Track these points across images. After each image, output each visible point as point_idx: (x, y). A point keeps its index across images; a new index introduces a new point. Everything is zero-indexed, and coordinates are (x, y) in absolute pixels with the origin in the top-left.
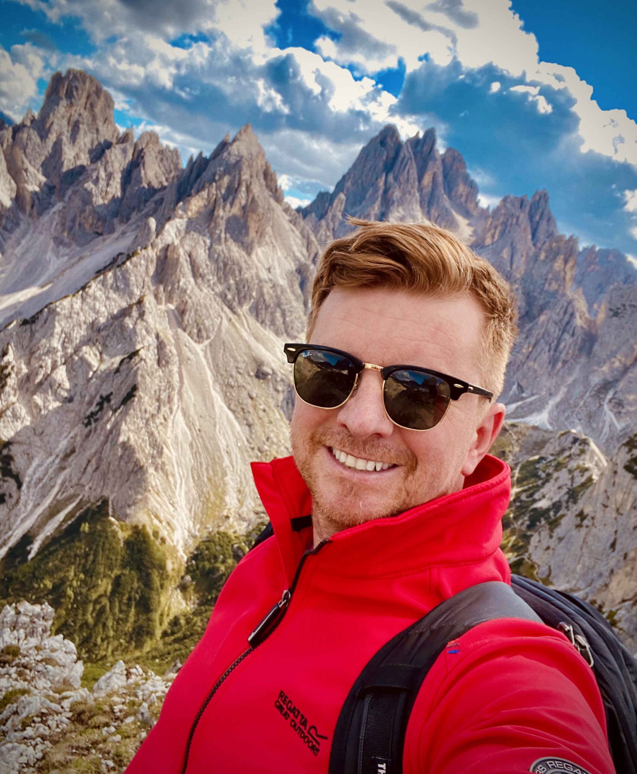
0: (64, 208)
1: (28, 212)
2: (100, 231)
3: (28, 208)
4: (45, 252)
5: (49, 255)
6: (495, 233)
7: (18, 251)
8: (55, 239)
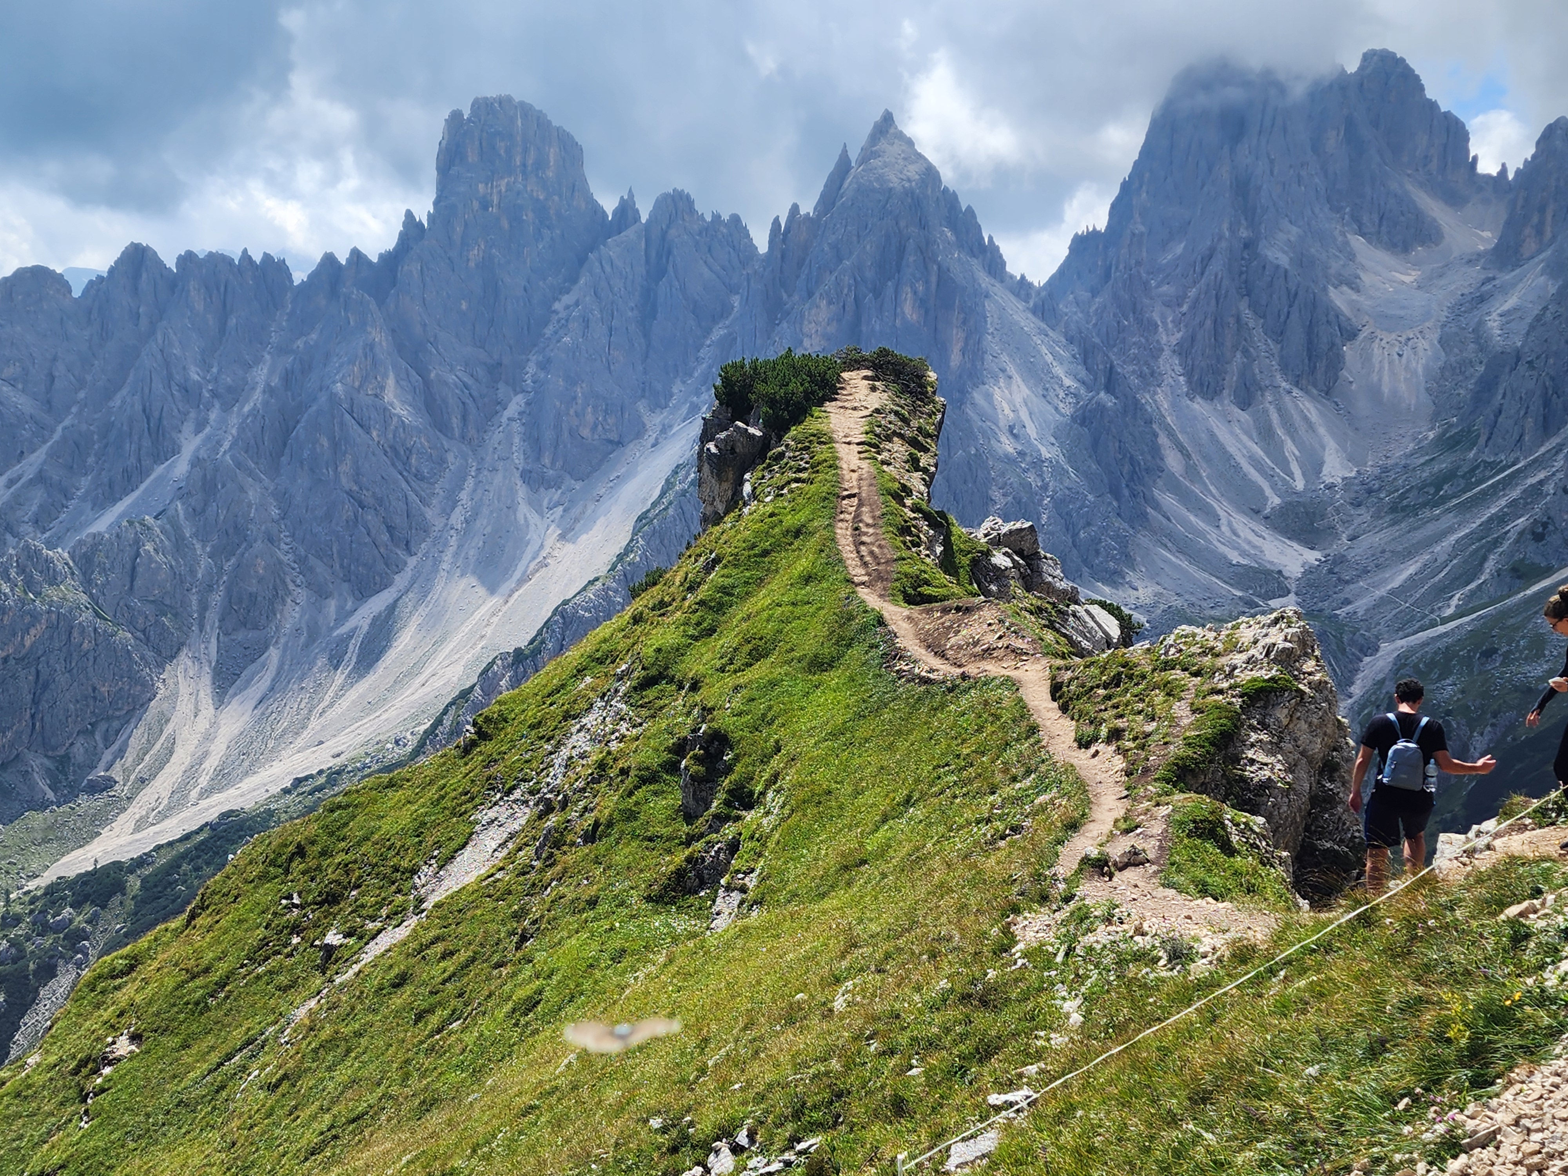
0: (528, 404)
1: (457, 432)
2: (614, 437)
3: (455, 422)
4: (512, 508)
5: (524, 510)
6: (1542, 223)
7: (457, 518)
8: (526, 476)
